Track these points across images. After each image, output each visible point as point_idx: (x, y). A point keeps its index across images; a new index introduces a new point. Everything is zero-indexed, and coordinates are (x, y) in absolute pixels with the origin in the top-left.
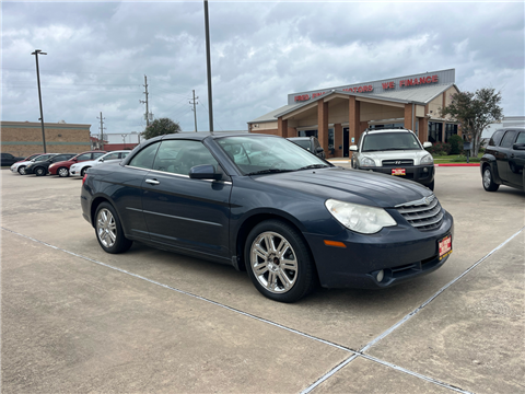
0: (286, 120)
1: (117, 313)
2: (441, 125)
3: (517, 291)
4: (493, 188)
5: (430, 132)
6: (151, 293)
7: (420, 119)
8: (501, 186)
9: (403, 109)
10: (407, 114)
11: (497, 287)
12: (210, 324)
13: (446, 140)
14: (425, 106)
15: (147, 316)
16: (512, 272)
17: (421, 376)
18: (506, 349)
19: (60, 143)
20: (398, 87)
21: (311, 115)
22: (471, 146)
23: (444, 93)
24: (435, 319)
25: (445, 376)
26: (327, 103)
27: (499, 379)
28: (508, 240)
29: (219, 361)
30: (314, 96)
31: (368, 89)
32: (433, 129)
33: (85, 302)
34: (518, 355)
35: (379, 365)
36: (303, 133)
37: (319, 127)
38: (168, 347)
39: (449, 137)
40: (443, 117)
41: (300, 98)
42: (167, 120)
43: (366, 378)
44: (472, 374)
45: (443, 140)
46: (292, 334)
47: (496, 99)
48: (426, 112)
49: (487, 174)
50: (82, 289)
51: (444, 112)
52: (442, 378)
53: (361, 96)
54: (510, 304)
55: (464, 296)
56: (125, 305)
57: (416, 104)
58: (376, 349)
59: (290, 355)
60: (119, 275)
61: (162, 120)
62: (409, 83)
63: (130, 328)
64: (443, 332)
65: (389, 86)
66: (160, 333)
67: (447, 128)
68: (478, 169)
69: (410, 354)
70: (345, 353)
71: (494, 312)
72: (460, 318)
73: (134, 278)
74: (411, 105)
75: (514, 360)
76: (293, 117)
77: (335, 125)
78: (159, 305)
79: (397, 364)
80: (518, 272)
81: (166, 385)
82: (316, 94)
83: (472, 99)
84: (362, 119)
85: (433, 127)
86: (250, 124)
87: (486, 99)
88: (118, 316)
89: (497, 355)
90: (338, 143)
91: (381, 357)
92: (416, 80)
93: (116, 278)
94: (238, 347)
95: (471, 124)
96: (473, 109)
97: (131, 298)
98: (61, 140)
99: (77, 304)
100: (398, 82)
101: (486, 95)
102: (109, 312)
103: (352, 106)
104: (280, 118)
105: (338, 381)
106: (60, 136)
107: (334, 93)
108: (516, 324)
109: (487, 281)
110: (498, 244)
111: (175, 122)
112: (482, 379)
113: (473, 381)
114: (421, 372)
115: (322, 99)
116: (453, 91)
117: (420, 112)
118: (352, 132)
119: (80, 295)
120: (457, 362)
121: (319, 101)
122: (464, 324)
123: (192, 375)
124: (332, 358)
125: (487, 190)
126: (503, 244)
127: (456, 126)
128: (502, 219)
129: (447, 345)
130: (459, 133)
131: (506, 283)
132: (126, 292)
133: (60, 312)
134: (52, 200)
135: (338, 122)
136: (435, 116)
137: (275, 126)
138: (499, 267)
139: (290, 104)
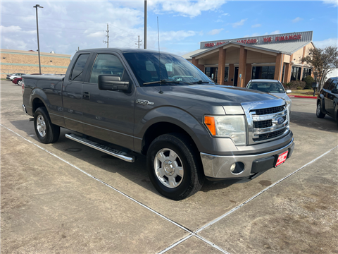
0: (198, 60)
1: (53, 193)
2: (300, 69)
5: (293, 73)
6: (79, 180)
7: (287, 64)
9: (275, 57)
10: (277, 60)
11: (299, 192)
12: (108, 205)
13: (303, 80)
14: (291, 55)
15: (71, 197)
16: (314, 181)
19: (51, 66)
20: (274, 41)
21: (214, 57)
23: (304, 47)
24: (251, 213)
26: (225, 49)
31: (253, 41)
32: (295, 71)
36: (208, 69)
37: (219, 65)
39: (305, 77)
40: (302, 63)
41: (208, 45)
43: (193, 251)
45: (301, 79)
46: (157, 217)
48: (291, 59)
49: (319, 107)
51: (303, 60)
53: (248, 47)
55: (275, 197)
56: (59, 187)
57: (285, 53)
58: (206, 231)
59: (151, 232)
62: (281, 39)
63: (57, 205)
64: (252, 222)
65: (267, 40)
67: (304, 71)
68: (315, 101)
72: (267, 213)
74: (280, 54)
76: (202, 58)
77: (230, 65)
79: (215, 243)
81: (67, 248)
82: (219, 43)
83: (322, 53)
84: (248, 62)
85: (295, 69)
88: (53, 195)
89: (281, 243)
90: (231, 77)
92: (286, 37)
93: (61, 167)
95: (319, 70)
97: (66, 183)
98: (51, 64)
99: (31, 184)
100: (274, 38)
101: (331, 51)
102: (48, 191)
103: (242, 52)
104: (194, 58)
106: (51, 61)
107: (230, 43)
110: (312, 160)
114: (229, 250)
115: (222, 47)
116: (311, 46)
117: (286, 59)
118: (240, 70)
121: (220, 48)
122: (267, 217)
126: (315, 160)
127: (310, 70)
128: (321, 141)
129: (251, 232)
130: (312, 75)
132: (64, 178)
133: (19, 189)
135: (232, 63)
136: (297, 63)
138: (306, 177)
139: (201, 48)
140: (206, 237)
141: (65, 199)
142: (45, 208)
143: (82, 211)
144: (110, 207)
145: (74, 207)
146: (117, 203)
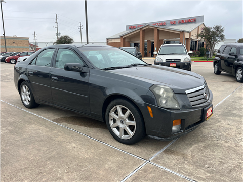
0: (125, 38)
1: (26, 138)
2: (196, 42)
3: (228, 126)
4: (218, 73)
5: (191, 45)
6: (47, 127)
7: (187, 39)
8: (222, 72)
9: (179, 34)
10: (181, 36)
11: (218, 124)
12: (74, 145)
13: (198, 50)
14: (190, 33)
15: (41, 140)
16: (226, 116)
17: (178, 175)
18: (222, 159)
19: (14, 47)
20: (177, 23)
21: (136, 36)
22: (210, 52)
23: (198, 27)
24: (188, 142)
25: (191, 174)
26: (144, 30)
27: (218, 177)
28: (224, 99)
29: (75, 167)
30: (138, 26)
31: (163, 24)
32: (193, 44)
33: (11, 132)
34: (228, 162)
35: (158, 168)
36: (133, 44)
37: (140, 41)
38: (49, 159)
39: (200, 48)
40: (197, 38)
41: (131, 28)
42: (67, 37)
43: (151, 176)
44: (204, 173)
46: (116, 150)
47: (222, 31)
48: (190, 36)
49: (216, 66)
50: (11, 124)
51: (198, 36)
52: (189, 176)
53: (160, 28)
54: (224, 133)
55: (202, 129)
56: (31, 134)
57: (185, 32)
58: (157, 159)
59: (113, 163)
60: (32, 116)
61: (65, 37)
62: (183, 22)
63: (31, 147)
64: (191, 149)
65: (173, 23)
66: (47, 150)
67: (199, 44)
68: (212, 64)
69: (174, 162)
70: (141, 161)
71: (216, 137)
72: (200, 141)
73: (39, 118)
74: (183, 32)
75: (225, 165)
76: (128, 37)
77: (148, 41)
78: (49, 134)
79: (167, 167)
80: (229, 116)
83: (211, 30)
84: (160, 39)
85: (193, 43)
86: (108, 39)
87: (218, 31)
88: (26, 140)
89: (217, 163)
90: (149, 50)
91: (159, 164)
92: (186, 20)
93: (30, 118)
94: (87, 158)
95: (210, 42)
96: (211, 35)
97: (36, 130)
98: (14, 45)
99: (6, 133)
100: (177, 21)
101: (217, 28)
102: (22, 137)
103: (156, 32)
104: (122, 37)
105: (136, 178)
106: (14, 43)
107: (147, 26)
108: (227, 145)
109: (214, 121)
110: (220, 101)
111: (71, 38)
112: (209, 176)
113: (204, 178)
114: (179, 172)
115: (142, 28)
116: (203, 26)
117: (187, 36)
118: (155, 44)
119: (9, 128)
120: (197, 166)
121: (140, 29)
122: (201, 144)
123: (59, 175)
124: (134, 165)
125: (216, 74)
126: (222, 101)
127: (203, 43)
128: (221, 88)
129: (192, 156)
130: (204, 46)
131: (223, 122)
132: (34, 126)
134: (7, 75)
135: (149, 40)
136: (194, 38)
137: (119, 41)
138: (220, 113)
139: (126, 30)
140: (159, 163)
141: (37, 143)
142: (21, 151)
143: (53, 151)
144: (76, 146)
145: (46, 149)
146: (81, 142)
